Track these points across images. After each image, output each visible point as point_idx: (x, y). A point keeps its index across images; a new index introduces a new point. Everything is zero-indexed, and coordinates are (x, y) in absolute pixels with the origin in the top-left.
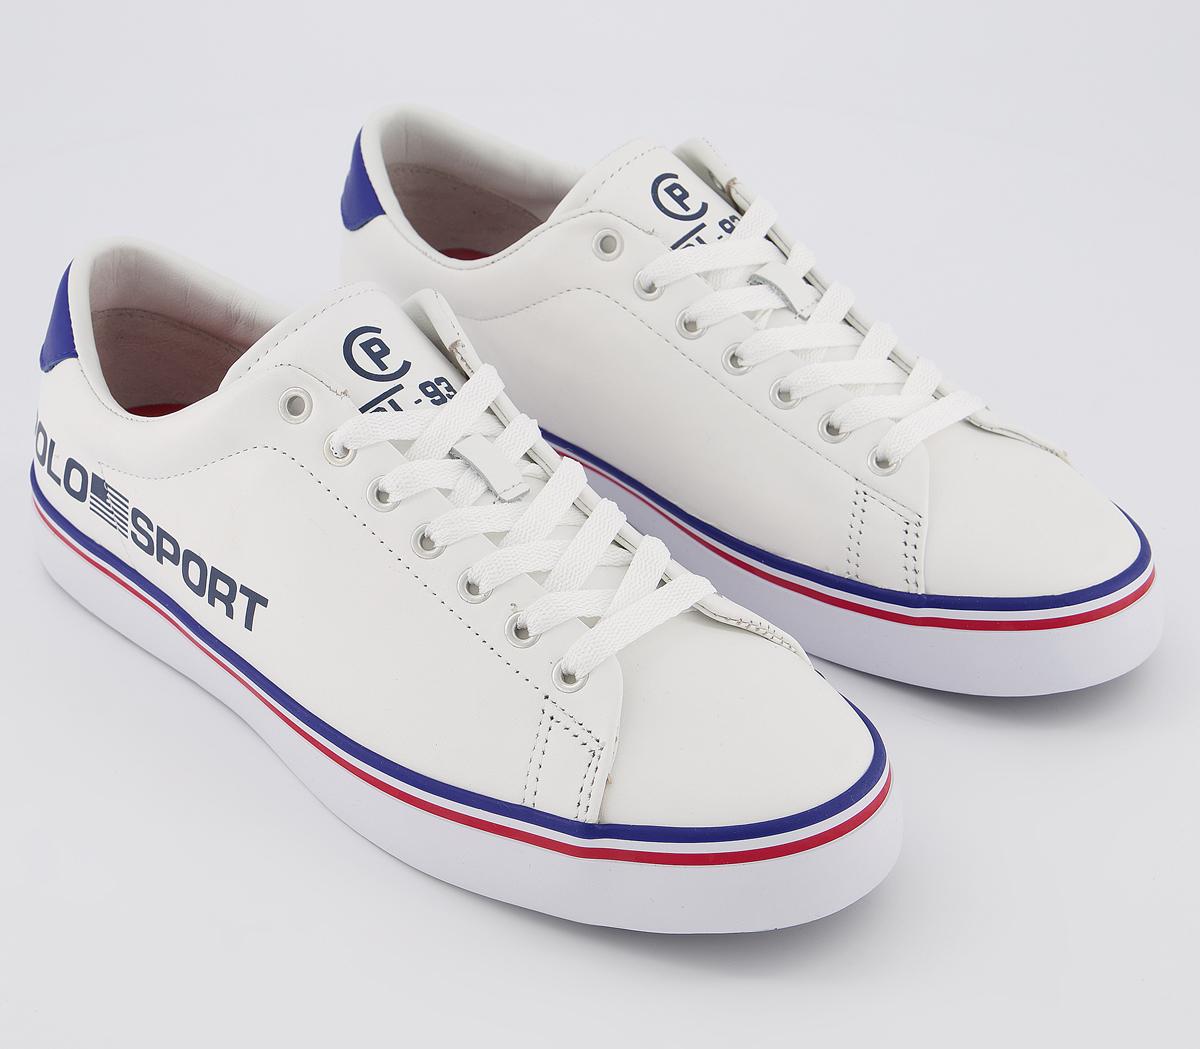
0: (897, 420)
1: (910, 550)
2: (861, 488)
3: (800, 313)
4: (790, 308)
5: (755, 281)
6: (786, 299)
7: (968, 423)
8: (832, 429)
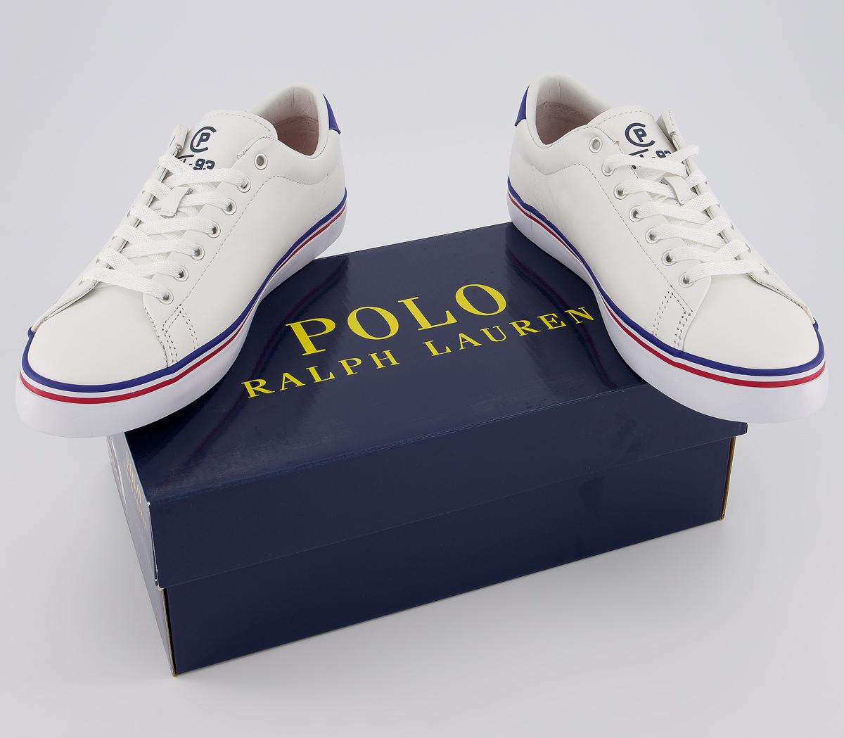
0: (702, 262)
1: (683, 321)
2: (671, 290)
3: (680, 201)
4: (676, 199)
5: (664, 182)
6: (675, 194)
7: (750, 277)
8: (669, 259)
